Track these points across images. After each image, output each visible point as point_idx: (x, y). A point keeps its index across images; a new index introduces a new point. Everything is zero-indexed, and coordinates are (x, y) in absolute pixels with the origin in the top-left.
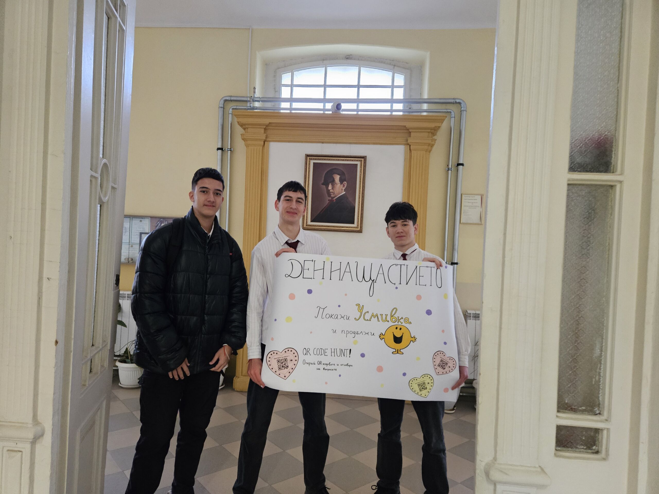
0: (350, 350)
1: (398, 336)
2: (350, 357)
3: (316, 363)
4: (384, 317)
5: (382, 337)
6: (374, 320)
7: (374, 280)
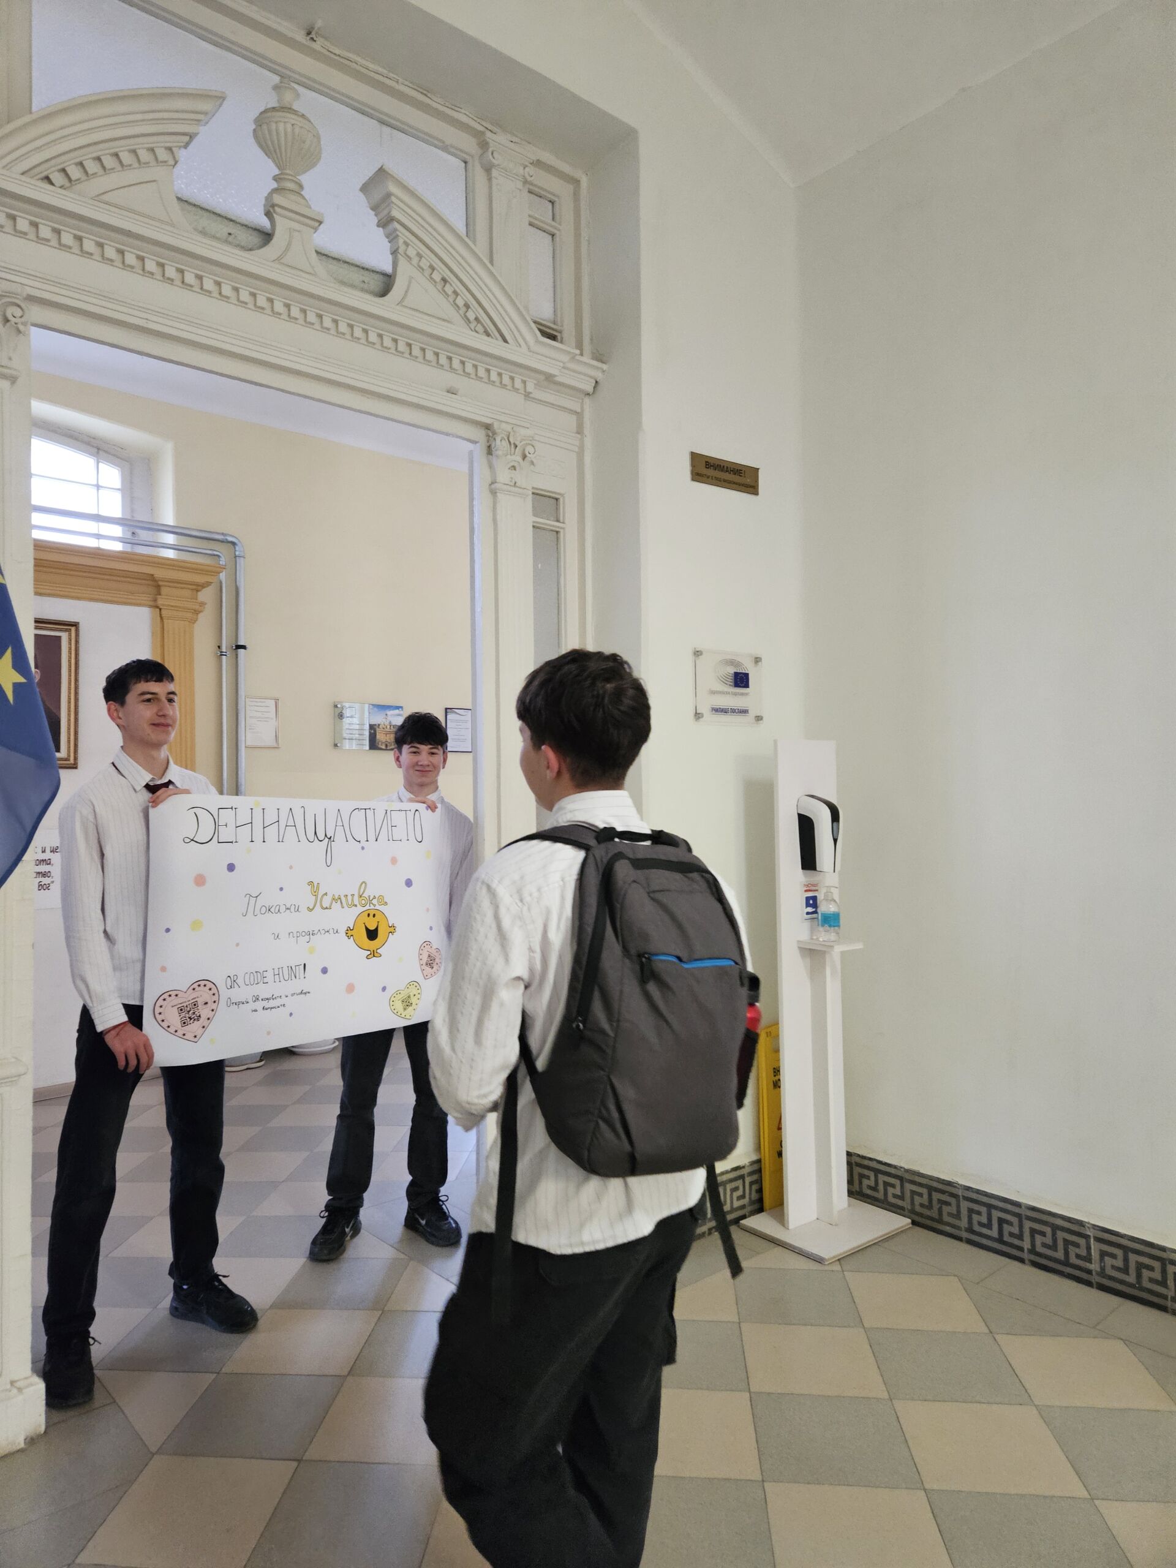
0: (305, 965)
1: (372, 928)
2: (305, 978)
3: (250, 1000)
4: (350, 898)
5: (350, 933)
6: (336, 906)
7: (331, 837)
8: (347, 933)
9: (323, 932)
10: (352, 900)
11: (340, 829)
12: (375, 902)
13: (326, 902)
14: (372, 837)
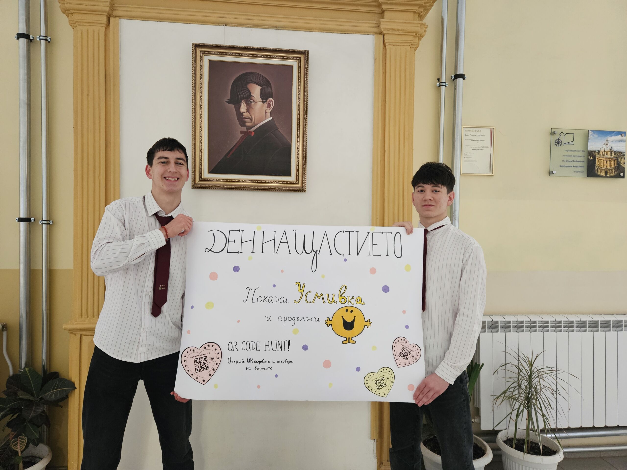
0: (289, 341)
1: (349, 320)
2: (289, 350)
3: (245, 361)
5: (329, 322)
6: (319, 301)
7: (317, 251)
8: (326, 322)
9: (306, 319)
10: (333, 298)
11: (325, 246)
12: (353, 301)
13: (310, 297)
14: (354, 251)
